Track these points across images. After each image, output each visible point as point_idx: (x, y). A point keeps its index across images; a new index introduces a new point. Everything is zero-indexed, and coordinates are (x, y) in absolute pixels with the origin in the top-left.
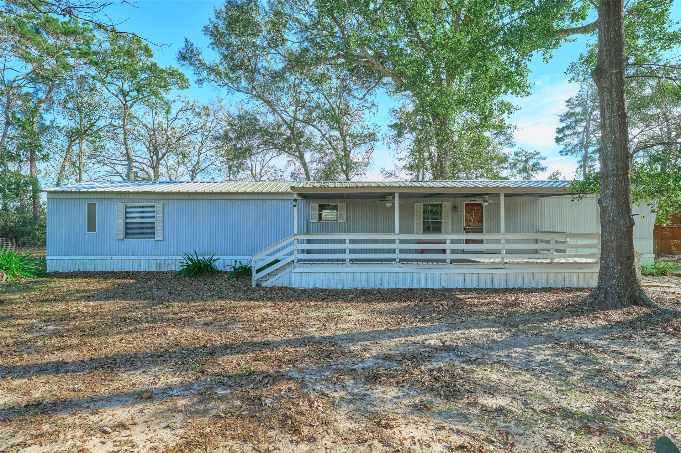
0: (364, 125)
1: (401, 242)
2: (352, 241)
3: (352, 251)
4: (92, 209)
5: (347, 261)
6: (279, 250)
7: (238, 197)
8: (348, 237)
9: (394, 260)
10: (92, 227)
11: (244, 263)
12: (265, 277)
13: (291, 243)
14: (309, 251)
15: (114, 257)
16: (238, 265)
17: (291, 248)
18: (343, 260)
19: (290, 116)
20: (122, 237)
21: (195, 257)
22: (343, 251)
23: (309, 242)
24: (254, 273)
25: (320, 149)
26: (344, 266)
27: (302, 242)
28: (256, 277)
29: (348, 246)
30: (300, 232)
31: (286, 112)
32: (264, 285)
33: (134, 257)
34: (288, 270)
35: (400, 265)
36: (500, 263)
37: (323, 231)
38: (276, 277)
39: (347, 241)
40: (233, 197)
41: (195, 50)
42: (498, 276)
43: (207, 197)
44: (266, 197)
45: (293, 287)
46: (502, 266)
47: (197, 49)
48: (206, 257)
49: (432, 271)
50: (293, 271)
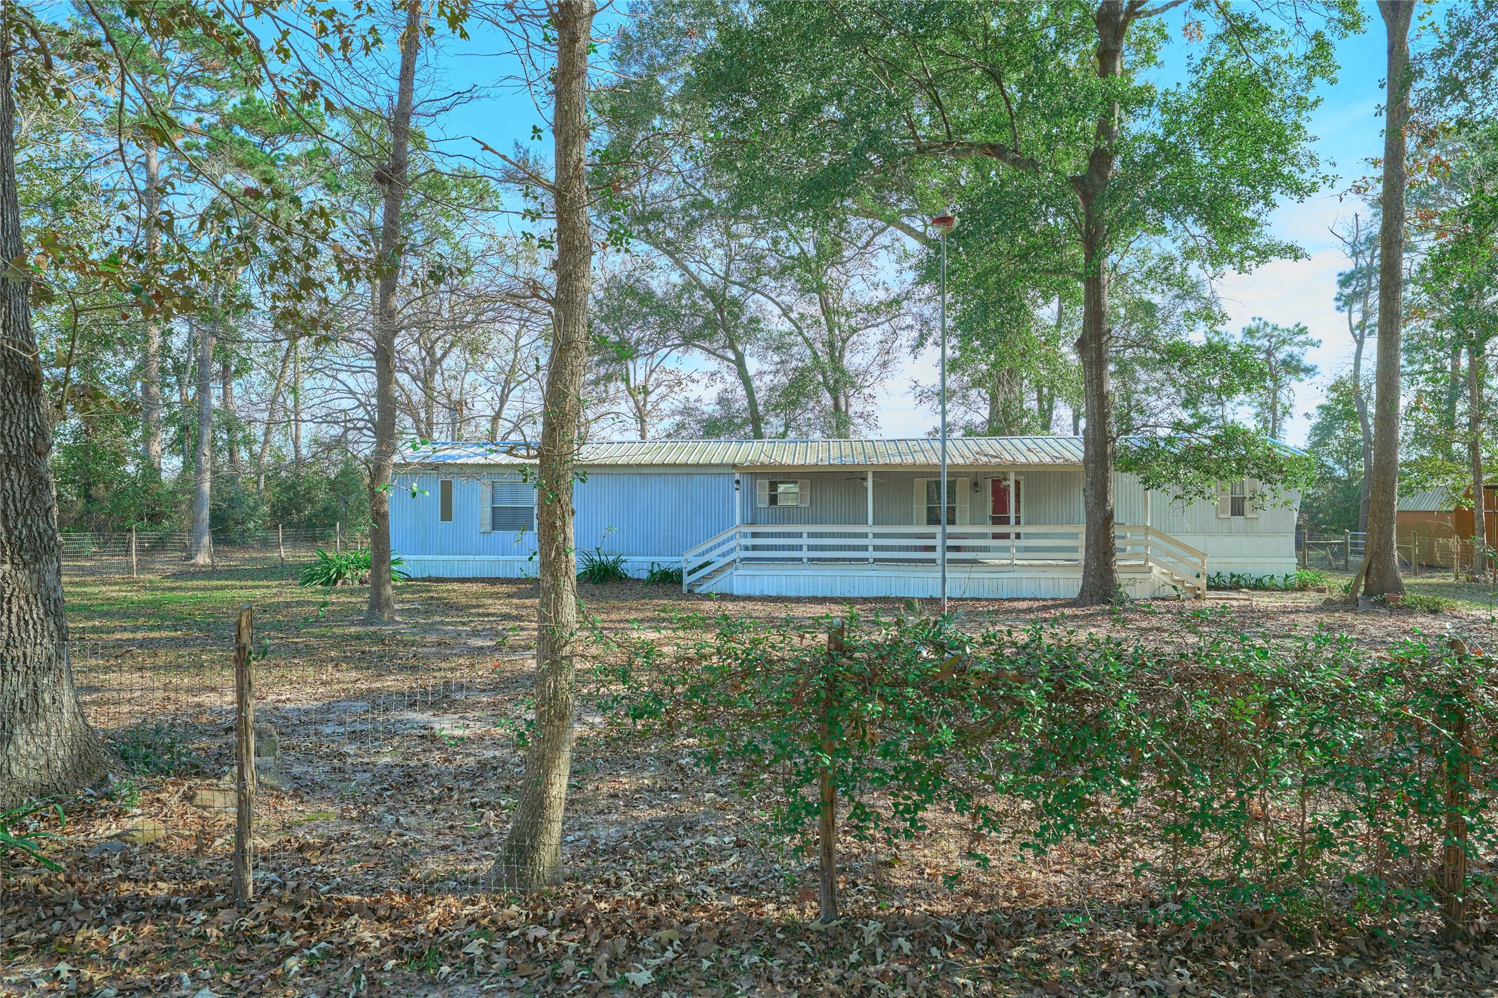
0: (876, 280)
1: (876, 536)
2: (811, 535)
3: (811, 548)
4: (446, 489)
5: (805, 560)
6: (711, 549)
7: (652, 471)
8: (805, 529)
9: (867, 559)
10: (446, 514)
11: (664, 566)
12: (699, 580)
13: (732, 538)
14: (755, 548)
15: (477, 558)
16: (656, 569)
17: (732, 544)
18: (801, 559)
19: (715, 274)
20: (488, 528)
21: (597, 558)
22: (800, 548)
23: (755, 535)
24: (685, 576)
25: (780, 345)
26: (801, 567)
27: (745, 535)
28: (687, 580)
29: (805, 541)
30: (744, 522)
31: (707, 265)
32: (697, 590)
33: (505, 558)
34: (728, 572)
35: (874, 567)
36: (1008, 565)
37: (775, 522)
38: (713, 581)
39: (805, 535)
40: (644, 471)
41: (531, 161)
42: (1005, 581)
43: (608, 471)
44: (692, 471)
45: (735, 593)
46: (1011, 568)
47: (535, 160)
48: (611, 558)
49: (916, 574)
50: (735, 573)
